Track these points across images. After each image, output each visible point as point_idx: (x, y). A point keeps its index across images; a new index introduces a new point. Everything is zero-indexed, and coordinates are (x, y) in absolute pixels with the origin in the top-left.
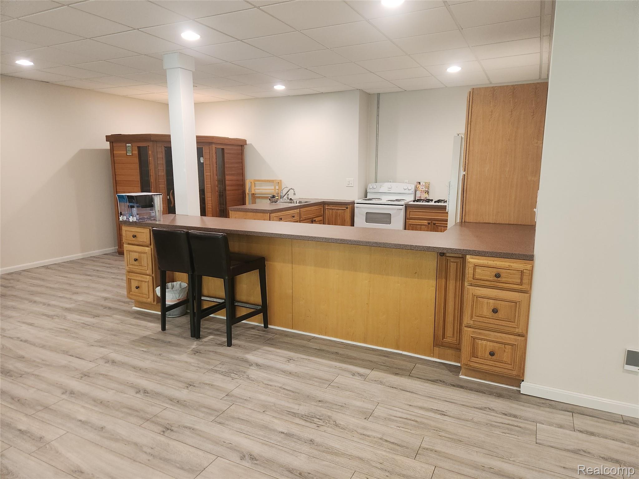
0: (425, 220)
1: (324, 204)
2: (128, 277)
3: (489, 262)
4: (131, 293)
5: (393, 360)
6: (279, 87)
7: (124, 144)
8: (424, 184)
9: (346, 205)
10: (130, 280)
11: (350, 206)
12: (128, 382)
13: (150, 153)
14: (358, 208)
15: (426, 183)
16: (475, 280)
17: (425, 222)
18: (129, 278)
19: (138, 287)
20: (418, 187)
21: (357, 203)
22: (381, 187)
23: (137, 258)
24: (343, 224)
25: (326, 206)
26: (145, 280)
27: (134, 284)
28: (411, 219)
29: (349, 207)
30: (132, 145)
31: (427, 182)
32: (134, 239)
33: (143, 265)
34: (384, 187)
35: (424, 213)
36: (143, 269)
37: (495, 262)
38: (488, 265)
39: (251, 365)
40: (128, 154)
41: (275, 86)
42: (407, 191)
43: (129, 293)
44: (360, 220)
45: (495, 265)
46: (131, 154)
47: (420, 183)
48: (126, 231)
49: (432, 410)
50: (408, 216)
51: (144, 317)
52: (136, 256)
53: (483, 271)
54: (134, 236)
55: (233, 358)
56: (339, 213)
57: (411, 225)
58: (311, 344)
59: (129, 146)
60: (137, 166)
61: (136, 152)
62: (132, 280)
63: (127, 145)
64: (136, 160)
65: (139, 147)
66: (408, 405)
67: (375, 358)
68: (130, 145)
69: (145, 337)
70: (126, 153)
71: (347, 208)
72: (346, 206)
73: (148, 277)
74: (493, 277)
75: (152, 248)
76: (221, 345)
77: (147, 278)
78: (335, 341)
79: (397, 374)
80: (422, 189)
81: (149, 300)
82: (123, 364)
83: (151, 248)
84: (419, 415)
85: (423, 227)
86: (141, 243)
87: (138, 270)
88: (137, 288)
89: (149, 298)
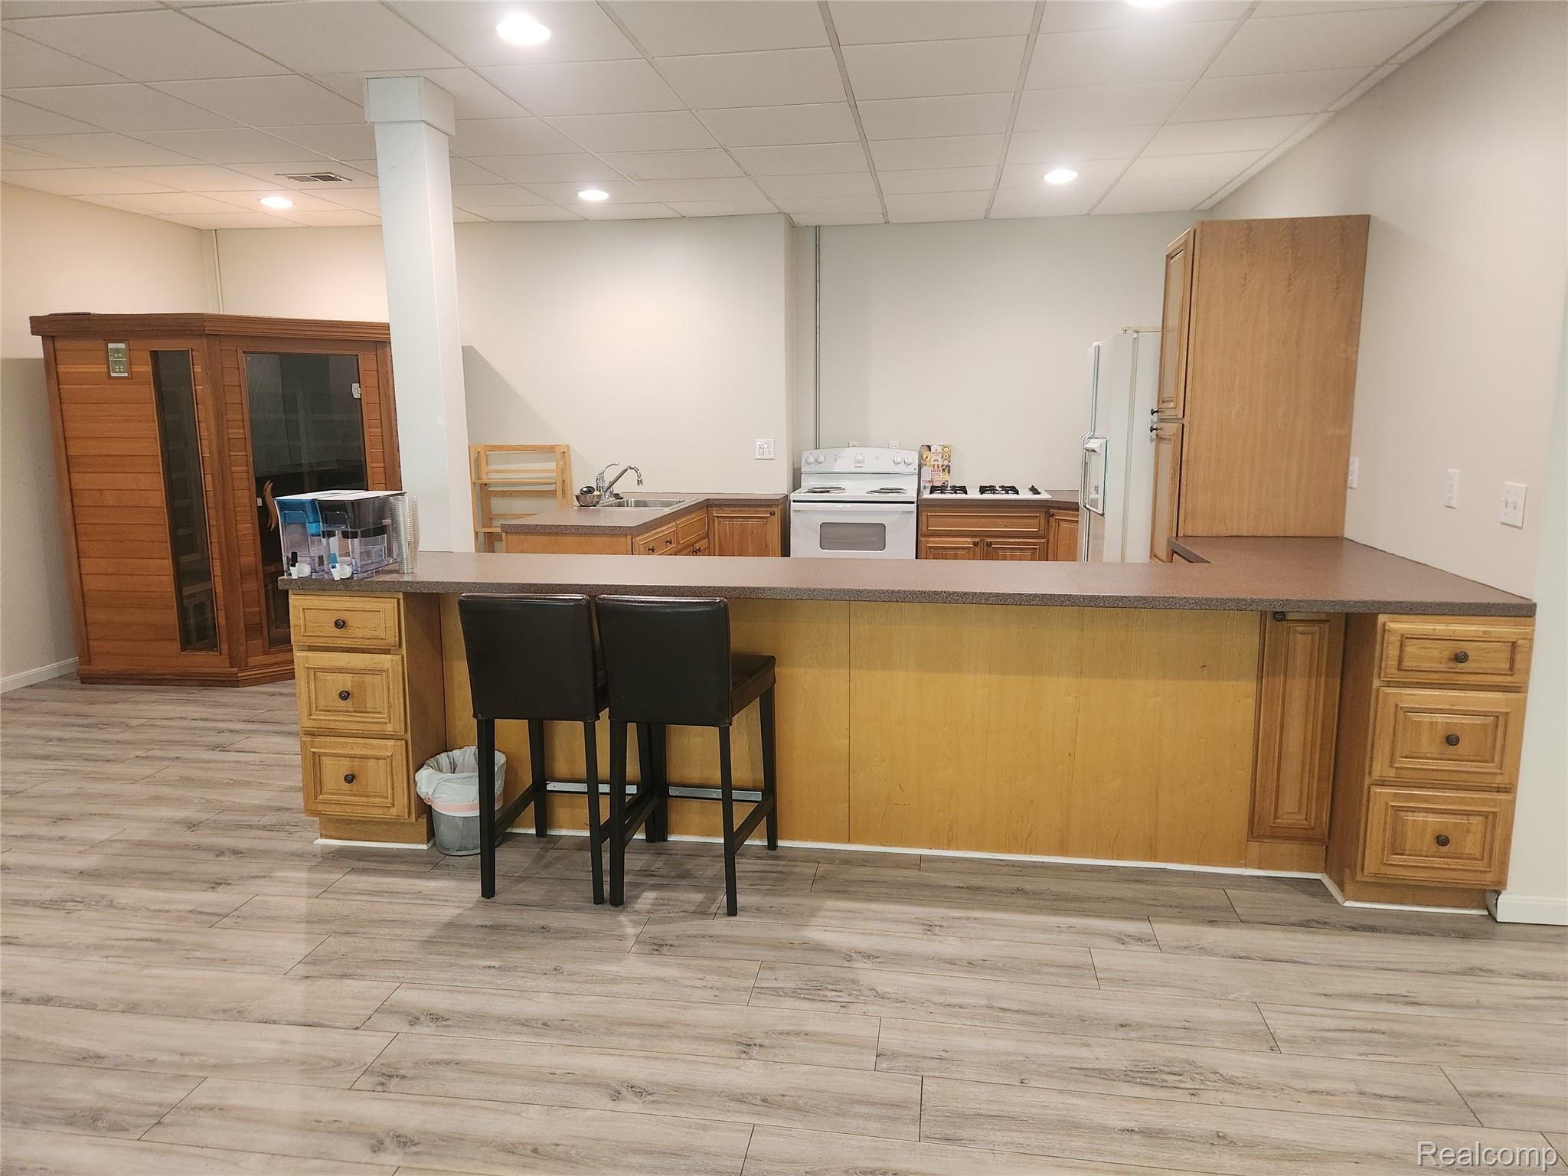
0: (965, 536)
1: (707, 507)
2: (312, 750)
3: (1437, 628)
4: (321, 797)
5: (1166, 888)
6: (593, 196)
7: (99, 343)
8: (940, 449)
9: (770, 506)
10: (317, 758)
11: (779, 512)
12: (554, 1071)
13: (198, 369)
14: (800, 514)
15: (944, 447)
16: (1403, 673)
17: (967, 541)
18: (314, 753)
19: (353, 777)
20: (927, 457)
21: (794, 501)
22: (836, 460)
23: (348, 688)
24: (763, 551)
25: (715, 512)
26: (383, 754)
27: (333, 771)
28: (931, 536)
29: (777, 510)
30: (128, 345)
31: (946, 444)
32: (338, 632)
33: (369, 710)
34: (846, 460)
35: (969, 520)
36: (368, 720)
37: (1452, 627)
38: (1437, 636)
39: (849, 958)
40: (113, 375)
41: (580, 191)
42: (901, 469)
43: (316, 798)
44: (804, 541)
45: (1451, 633)
46: (126, 374)
47: (929, 447)
48: (304, 609)
49: (1377, 998)
50: (923, 528)
51: (383, 866)
52: (345, 682)
53: (1422, 650)
54: (340, 624)
55: (777, 947)
56: (750, 527)
57: (933, 550)
58: (933, 877)
59: (117, 351)
60: (152, 409)
61: (145, 369)
62: (323, 758)
63: (111, 346)
64: (149, 392)
65: (155, 354)
66: (1321, 995)
67: (1126, 890)
68: (122, 346)
69: (450, 925)
70: (105, 370)
71: (773, 514)
72: (769, 509)
73: (391, 743)
74: (1446, 663)
75: (405, 656)
76: (702, 912)
77: (386, 748)
78: (981, 861)
79: (1212, 922)
80: (936, 463)
81: (393, 811)
82: (473, 1020)
83: (403, 657)
84: (1367, 1015)
85: (960, 552)
86: (365, 644)
87: (349, 726)
88: (350, 779)
89: (393, 805)
